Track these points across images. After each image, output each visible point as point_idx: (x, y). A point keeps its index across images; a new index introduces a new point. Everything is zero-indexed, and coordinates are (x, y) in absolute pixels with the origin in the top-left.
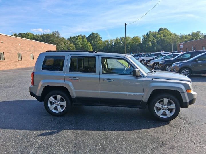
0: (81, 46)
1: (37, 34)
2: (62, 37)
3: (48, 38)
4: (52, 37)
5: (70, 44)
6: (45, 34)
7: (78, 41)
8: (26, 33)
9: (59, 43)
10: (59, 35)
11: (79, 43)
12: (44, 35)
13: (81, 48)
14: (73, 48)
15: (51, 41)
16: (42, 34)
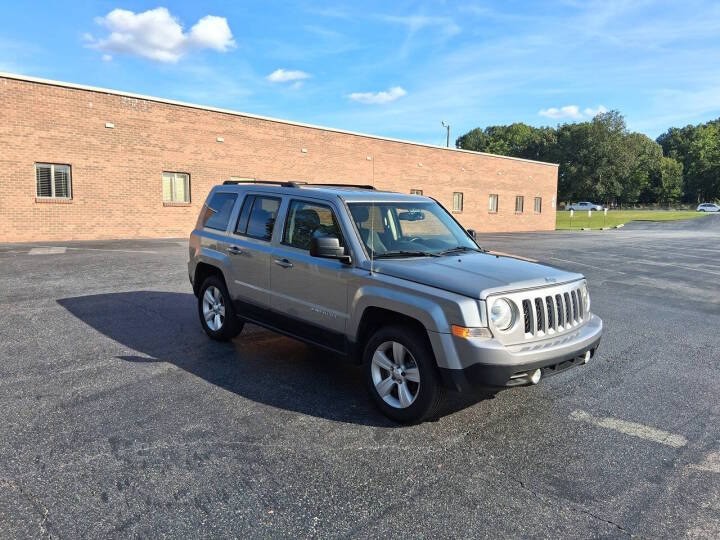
0: (708, 164)
1: (542, 127)
2: (631, 132)
3: (578, 137)
4: (592, 135)
5: (664, 159)
6: (570, 123)
7: (700, 145)
8: (508, 125)
9: (617, 156)
10: (620, 124)
11: (702, 152)
12: (566, 128)
13: (709, 172)
14: (675, 175)
15: (587, 148)
16: (561, 125)
